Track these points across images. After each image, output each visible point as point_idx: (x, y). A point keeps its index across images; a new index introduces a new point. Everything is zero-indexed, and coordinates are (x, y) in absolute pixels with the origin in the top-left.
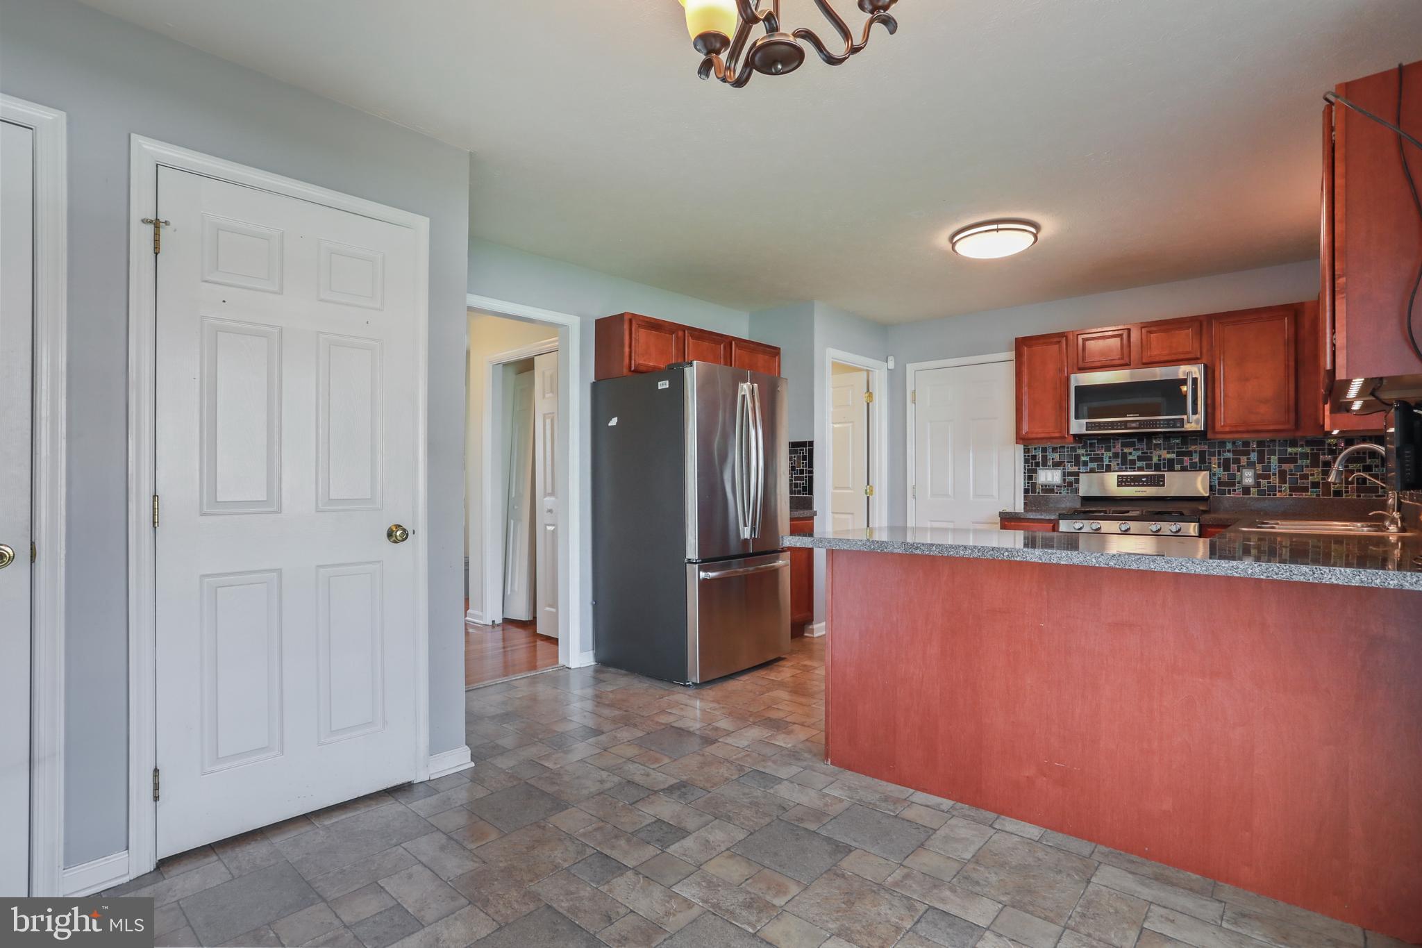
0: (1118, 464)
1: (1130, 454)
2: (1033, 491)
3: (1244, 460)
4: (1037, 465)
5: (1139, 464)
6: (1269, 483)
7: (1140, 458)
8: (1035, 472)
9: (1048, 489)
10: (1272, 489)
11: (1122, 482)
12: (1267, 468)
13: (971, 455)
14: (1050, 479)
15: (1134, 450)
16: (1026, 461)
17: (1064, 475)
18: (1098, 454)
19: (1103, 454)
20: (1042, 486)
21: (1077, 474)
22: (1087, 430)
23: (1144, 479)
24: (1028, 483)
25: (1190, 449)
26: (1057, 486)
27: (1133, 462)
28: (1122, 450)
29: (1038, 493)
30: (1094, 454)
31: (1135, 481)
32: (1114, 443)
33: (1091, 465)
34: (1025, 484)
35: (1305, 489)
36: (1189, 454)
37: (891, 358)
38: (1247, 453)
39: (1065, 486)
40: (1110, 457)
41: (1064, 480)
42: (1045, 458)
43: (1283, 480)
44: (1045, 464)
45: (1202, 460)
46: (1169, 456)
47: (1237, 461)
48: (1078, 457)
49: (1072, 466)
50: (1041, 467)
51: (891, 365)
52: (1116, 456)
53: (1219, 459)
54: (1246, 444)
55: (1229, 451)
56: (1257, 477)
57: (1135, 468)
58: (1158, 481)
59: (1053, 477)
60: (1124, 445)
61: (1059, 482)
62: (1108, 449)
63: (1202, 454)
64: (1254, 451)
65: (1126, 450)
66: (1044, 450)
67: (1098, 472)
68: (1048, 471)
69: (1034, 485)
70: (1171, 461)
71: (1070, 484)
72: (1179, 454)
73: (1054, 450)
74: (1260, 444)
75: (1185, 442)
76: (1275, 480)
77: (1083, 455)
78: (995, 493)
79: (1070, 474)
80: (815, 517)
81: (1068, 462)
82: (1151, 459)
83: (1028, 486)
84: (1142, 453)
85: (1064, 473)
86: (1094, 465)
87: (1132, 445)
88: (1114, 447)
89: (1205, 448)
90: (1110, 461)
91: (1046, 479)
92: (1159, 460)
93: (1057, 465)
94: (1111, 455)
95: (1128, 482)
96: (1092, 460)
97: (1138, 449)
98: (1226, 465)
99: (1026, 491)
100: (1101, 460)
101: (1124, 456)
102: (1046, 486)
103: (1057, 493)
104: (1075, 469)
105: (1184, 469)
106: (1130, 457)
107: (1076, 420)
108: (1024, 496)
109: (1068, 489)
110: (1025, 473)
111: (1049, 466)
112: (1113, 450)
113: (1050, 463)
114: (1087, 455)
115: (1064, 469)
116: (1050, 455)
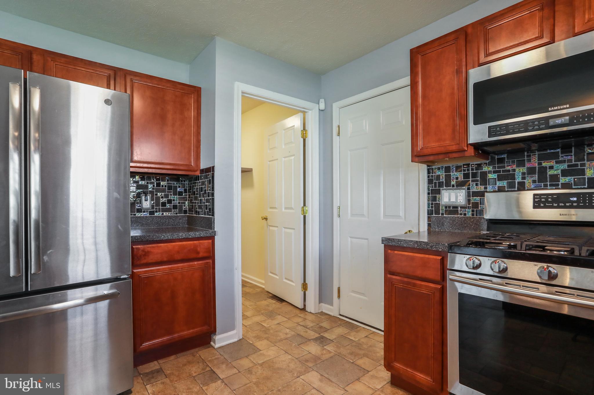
0: (534, 182)
1: (551, 168)
2: (437, 212)
4: (441, 185)
5: (563, 180)
7: (565, 173)
8: (439, 192)
9: (453, 209)
11: (540, 202)
14: (453, 199)
15: (556, 162)
16: (430, 181)
17: (469, 195)
18: (509, 171)
19: (514, 170)
20: (446, 207)
21: (481, 194)
22: (489, 137)
23: (572, 199)
24: (432, 204)
26: (461, 207)
27: (555, 179)
28: (540, 164)
29: (442, 214)
30: (503, 171)
31: (559, 201)
32: (529, 156)
33: (499, 184)
34: (429, 204)
37: (322, 101)
39: (469, 208)
40: (523, 174)
41: (469, 201)
42: (448, 178)
44: (448, 184)
48: (484, 175)
49: (477, 185)
50: (445, 188)
51: (322, 106)
52: (531, 171)
57: (558, 185)
59: (457, 197)
60: (541, 158)
61: (464, 203)
62: (521, 164)
65: (545, 164)
66: (448, 169)
67: (508, 191)
68: (452, 191)
69: (438, 206)
71: (476, 205)
73: (458, 168)
77: (490, 172)
78: (402, 214)
79: (476, 194)
80: (215, 236)
81: (473, 181)
82: (582, 173)
83: (432, 207)
84: (569, 166)
85: (469, 193)
86: (504, 183)
87: (552, 157)
88: (529, 161)
90: (524, 178)
91: (450, 199)
93: (460, 185)
94: (525, 171)
95: (549, 202)
96: (500, 178)
97: (563, 162)
99: (430, 213)
100: (513, 177)
101: (543, 171)
102: (449, 207)
103: (461, 214)
104: (481, 188)
106: (550, 172)
107: (475, 123)
108: (429, 218)
109: (473, 211)
110: (429, 194)
111: (453, 186)
112: (527, 165)
113: (453, 183)
114: (495, 172)
115: (469, 189)
116: (454, 174)
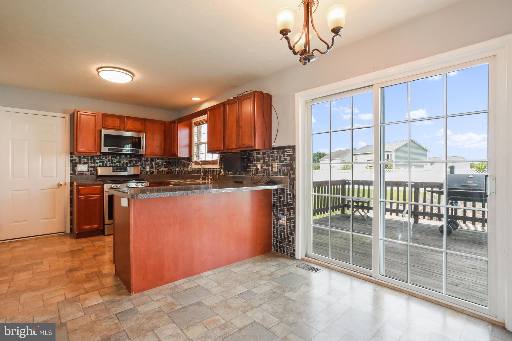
0: (110, 164)
1: (114, 160)
2: (75, 174)
3: (147, 163)
4: (77, 163)
5: (117, 164)
6: (153, 170)
7: (117, 162)
8: (76, 166)
9: (82, 173)
10: (153, 172)
11: (113, 170)
12: (152, 166)
13: (40, 157)
15: (116, 159)
16: (71, 161)
17: (89, 168)
18: (103, 160)
21: (95, 167)
23: (121, 169)
24: (72, 171)
25: (133, 159)
26: (85, 172)
27: (115, 163)
28: (111, 159)
29: (77, 175)
30: (101, 160)
31: (118, 170)
33: (100, 164)
35: (160, 172)
36: (132, 161)
38: (147, 161)
39: (89, 172)
40: (107, 161)
41: (89, 170)
42: (80, 161)
43: (156, 170)
44: (80, 163)
45: (136, 163)
46: (126, 162)
47: (145, 164)
48: (94, 160)
49: (92, 164)
50: (78, 164)
52: (109, 161)
53: (141, 163)
54: (147, 159)
55: (143, 160)
56: (150, 168)
57: (115, 165)
58: (125, 170)
59: (84, 168)
60: (112, 157)
61: (87, 170)
62: (106, 158)
63: (136, 161)
64: (149, 161)
65: (113, 159)
66: (80, 157)
67: (102, 166)
68: (81, 166)
69: (75, 172)
70: (127, 163)
71: (91, 171)
72: (129, 161)
73: (84, 157)
74: (151, 159)
75: (131, 157)
76: (154, 169)
77: (96, 160)
78: (55, 175)
79: (91, 167)
81: (90, 162)
82: (121, 162)
83: (72, 172)
84: (118, 160)
85: (89, 166)
87: (114, 157)
88: (108, 157)
89: (137, 160)
90: (107, 163)
91: (81, 169)
92: (124, 163)
93: (85, 163)
94: (107, 160)
95: (116, 170)
96: (100, 162)
97: (117, 159)
98: (142, 165)
99: (71, 174)
100: (104, 162)
101: (112, 161)
102: (80, 172)
103: (85, 174)
104: (93, 165)
105: (131, 166)
106: (114, 161)
107: (104, 146)
108: (70, 176)
109: (90, 173)
110: (71, 166)
111: (82, 164)
112: (108, 158)
113: (83, 162)
114: (98, 160)
115: (89, 165)
116: (83, 159)
